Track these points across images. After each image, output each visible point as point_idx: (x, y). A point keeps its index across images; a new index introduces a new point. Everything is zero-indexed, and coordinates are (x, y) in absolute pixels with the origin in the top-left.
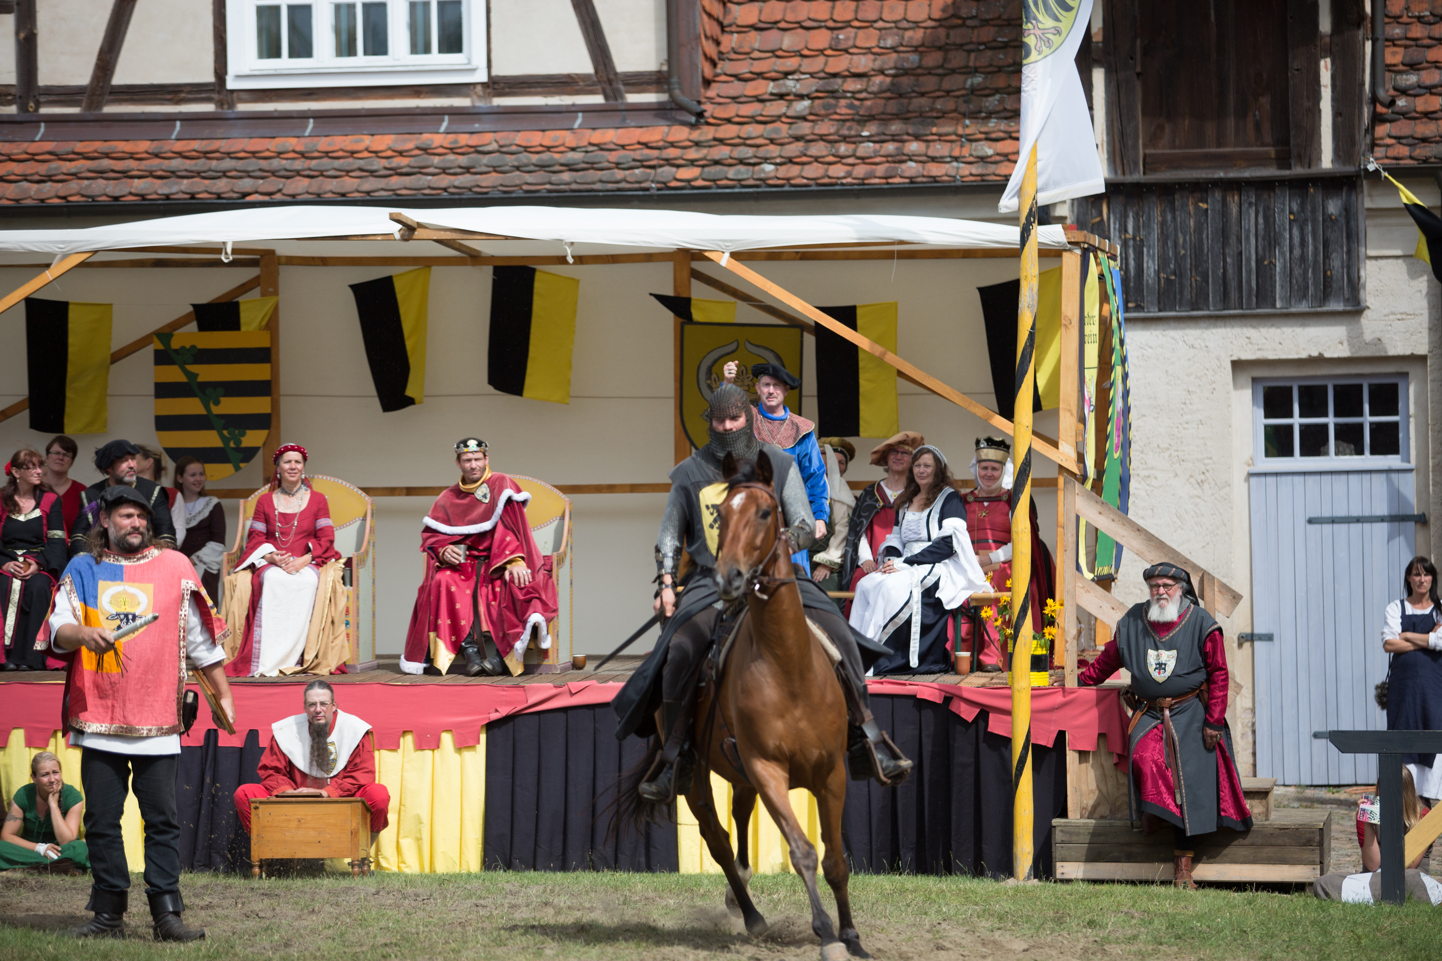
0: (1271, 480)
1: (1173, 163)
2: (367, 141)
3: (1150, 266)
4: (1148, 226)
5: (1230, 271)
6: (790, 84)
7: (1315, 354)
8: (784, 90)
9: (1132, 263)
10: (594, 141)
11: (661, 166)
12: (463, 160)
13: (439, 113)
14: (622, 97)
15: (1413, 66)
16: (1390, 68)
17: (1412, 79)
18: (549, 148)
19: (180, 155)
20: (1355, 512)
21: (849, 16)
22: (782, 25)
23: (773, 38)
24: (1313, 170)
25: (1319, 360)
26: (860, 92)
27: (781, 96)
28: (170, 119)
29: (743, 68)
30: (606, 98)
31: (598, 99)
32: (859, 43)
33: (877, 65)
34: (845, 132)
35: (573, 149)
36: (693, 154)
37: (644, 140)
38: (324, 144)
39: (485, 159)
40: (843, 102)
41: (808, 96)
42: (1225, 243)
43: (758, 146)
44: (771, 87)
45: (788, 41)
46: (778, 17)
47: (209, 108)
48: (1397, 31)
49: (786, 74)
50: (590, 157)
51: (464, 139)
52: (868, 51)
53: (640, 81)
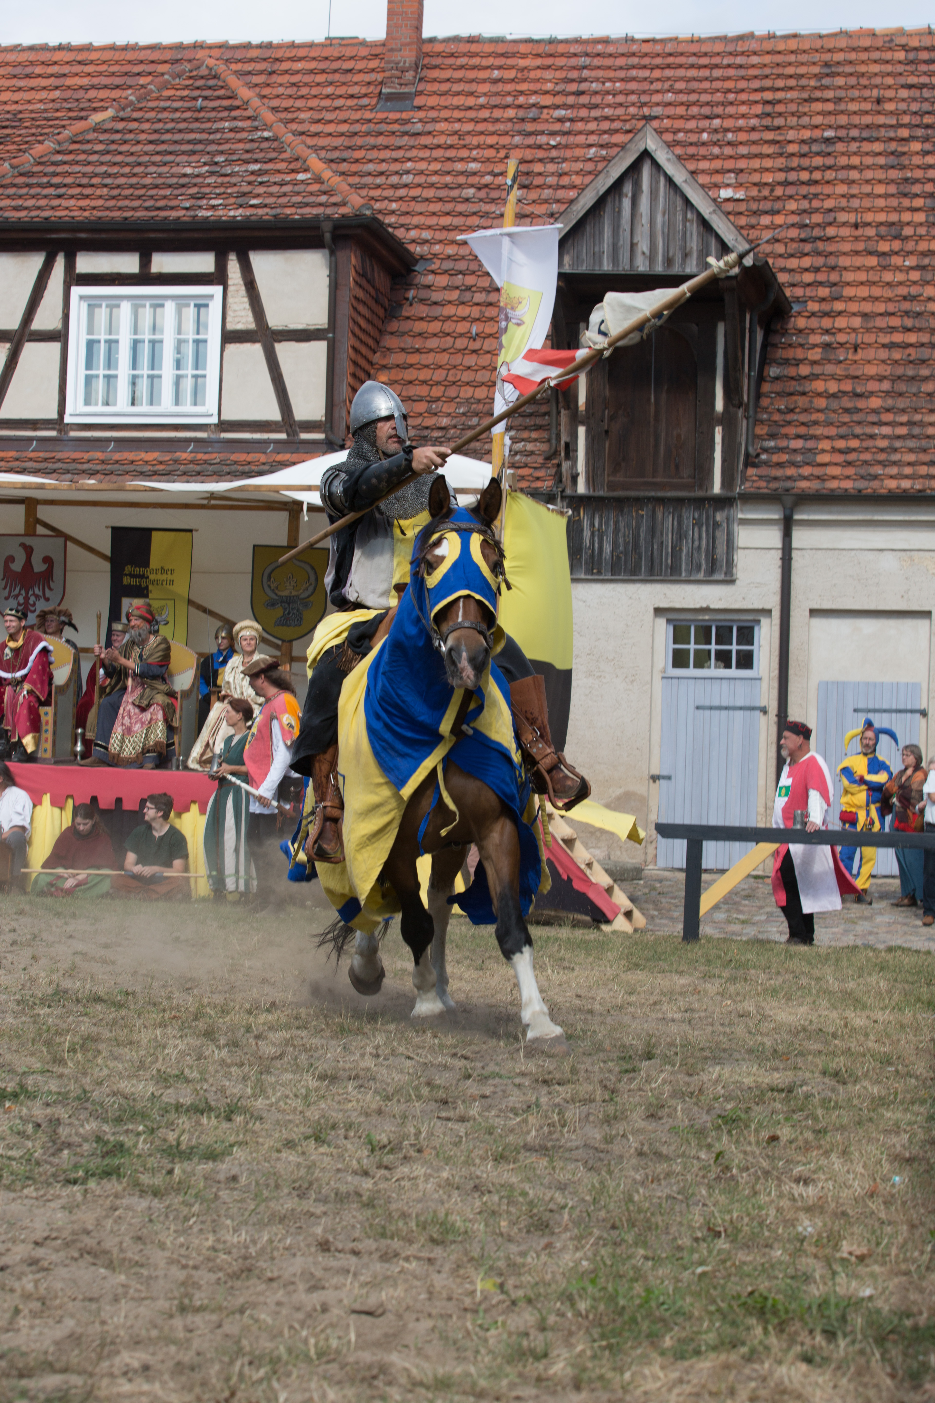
0: (675, 681)
1: (625, 487)
2: (143, 455)
3: (607, 548)
4: (607, 523)
5: (655, 553)
7: (704, 605)
9: (596, 545)
10: (277, 459)
12: (198, 468)
13: (189, 440)
14: (298, 435)
15: (772, 436)
16: (760, 437)
17: (772, 444)
18: (249, 463)
19: (31, 459)
20: (725, 703)
21: (439, 394)
24: (709, 493)
25: (707, 610)
28: (30, 439)
30: (288, 435)
31: (283, 436)
32: (444, 410)
33: (453, 423)
35: (264, 464)
38: (117, 456)
39: (211, 468)
42: (653, 537)
47: (53, 433)
48: (765, 416)
51: (200, 456)
52: (449, 415)
53: (309, 426)
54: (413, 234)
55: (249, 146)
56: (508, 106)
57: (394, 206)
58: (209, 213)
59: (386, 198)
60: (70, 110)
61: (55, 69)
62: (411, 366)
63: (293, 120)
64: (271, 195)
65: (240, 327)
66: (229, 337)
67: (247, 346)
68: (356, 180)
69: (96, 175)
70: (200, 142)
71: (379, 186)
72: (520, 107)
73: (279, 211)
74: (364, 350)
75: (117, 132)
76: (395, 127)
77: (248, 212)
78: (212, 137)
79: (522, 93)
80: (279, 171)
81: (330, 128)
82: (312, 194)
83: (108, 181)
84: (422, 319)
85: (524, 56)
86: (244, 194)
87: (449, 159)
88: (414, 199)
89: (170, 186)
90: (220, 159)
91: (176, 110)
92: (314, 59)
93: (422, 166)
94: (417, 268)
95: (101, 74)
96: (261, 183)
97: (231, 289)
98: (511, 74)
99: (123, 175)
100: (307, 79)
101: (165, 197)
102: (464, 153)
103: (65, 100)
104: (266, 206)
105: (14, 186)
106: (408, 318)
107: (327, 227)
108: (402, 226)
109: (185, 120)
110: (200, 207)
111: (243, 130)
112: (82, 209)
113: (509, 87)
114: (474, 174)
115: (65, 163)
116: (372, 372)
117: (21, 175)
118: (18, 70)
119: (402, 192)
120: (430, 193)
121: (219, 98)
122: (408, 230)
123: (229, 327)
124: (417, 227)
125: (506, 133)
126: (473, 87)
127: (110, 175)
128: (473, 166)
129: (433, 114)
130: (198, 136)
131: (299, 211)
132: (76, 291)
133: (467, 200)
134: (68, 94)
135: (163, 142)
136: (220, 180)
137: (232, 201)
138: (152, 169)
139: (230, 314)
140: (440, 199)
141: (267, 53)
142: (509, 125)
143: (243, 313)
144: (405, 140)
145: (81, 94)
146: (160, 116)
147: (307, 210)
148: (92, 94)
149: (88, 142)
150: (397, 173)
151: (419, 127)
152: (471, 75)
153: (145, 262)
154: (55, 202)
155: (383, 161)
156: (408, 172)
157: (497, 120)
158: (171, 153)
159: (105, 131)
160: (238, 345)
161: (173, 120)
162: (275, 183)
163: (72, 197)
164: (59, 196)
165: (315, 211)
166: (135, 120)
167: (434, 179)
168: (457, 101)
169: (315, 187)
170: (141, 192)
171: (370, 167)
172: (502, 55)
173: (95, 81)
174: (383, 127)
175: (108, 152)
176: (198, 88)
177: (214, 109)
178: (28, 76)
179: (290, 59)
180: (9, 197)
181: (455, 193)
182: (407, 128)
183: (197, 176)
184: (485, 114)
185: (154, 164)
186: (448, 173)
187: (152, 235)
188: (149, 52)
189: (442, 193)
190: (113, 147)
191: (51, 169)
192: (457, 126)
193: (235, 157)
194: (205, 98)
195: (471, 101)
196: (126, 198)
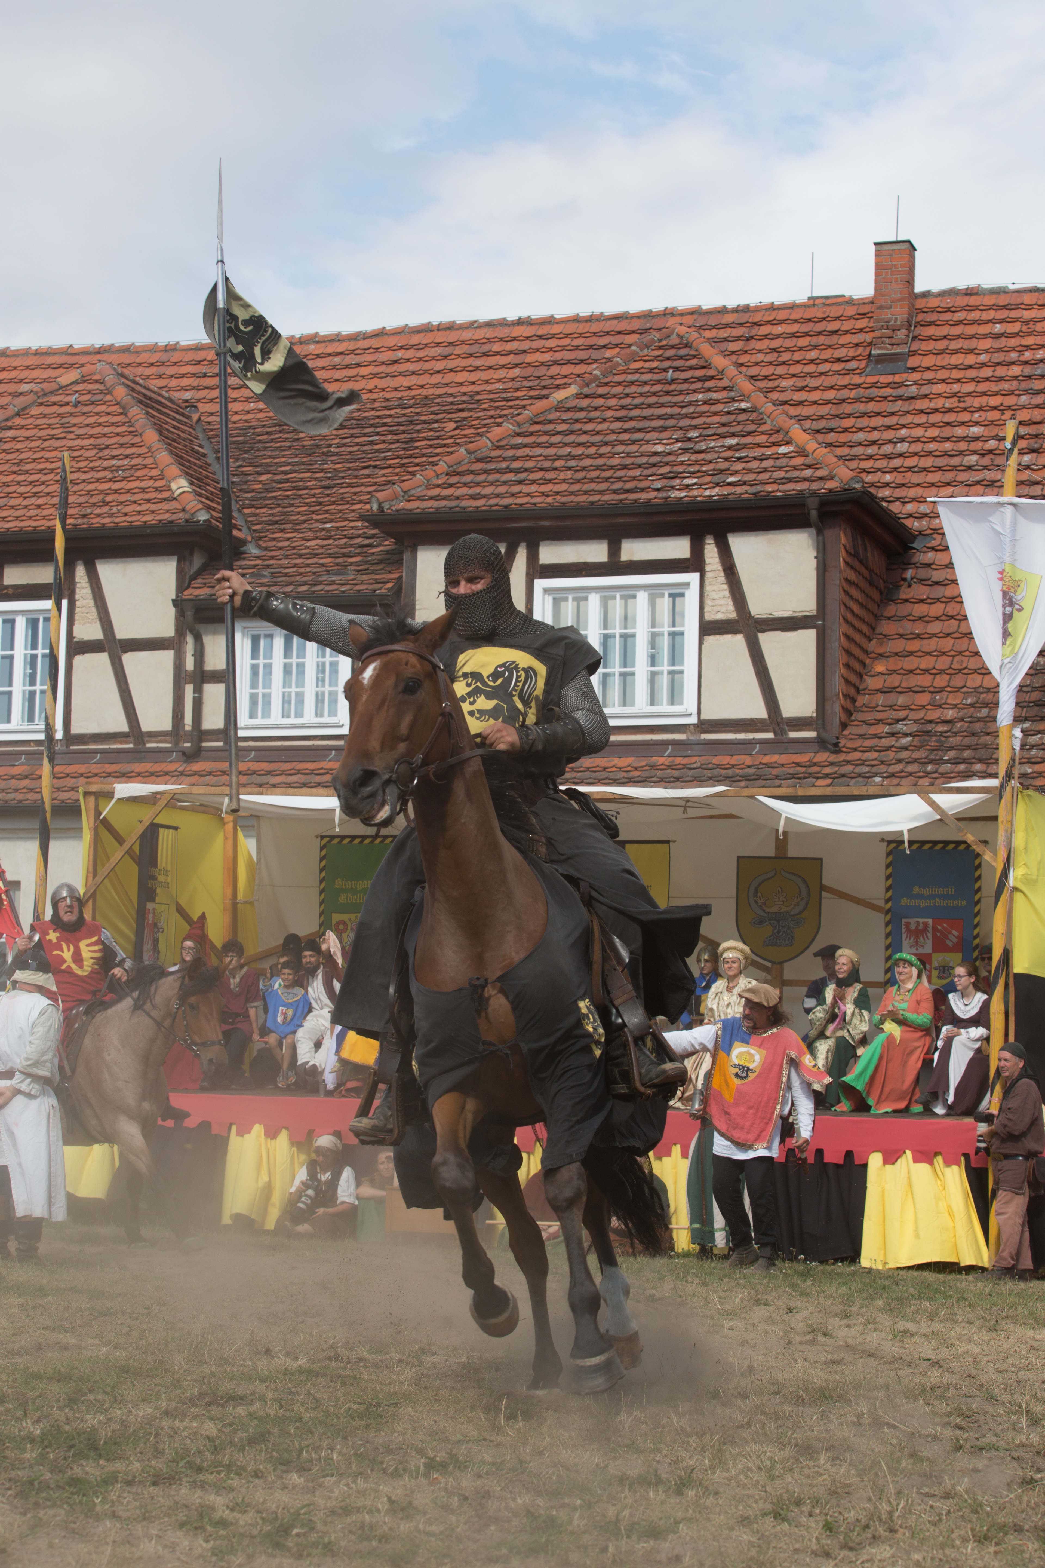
2: (616, 761)
6: (900, 726)
8: (895, 731)
10: (764, 761)
11: (805, 778)
12: (676, 773)
13: (666, 743)
14: (786, 734)
18: (733, 766)
21: (944, 684)
22: (899, 690)
23: (892, 698)
26: (946, 732)
27: (893, 734)
29: (869, 717)
30: (775, 734)
31: (770, 735)
32: (949, 701)
33: (960, 714)
34: (932, 757)
35: (749, 767)
36: (828, 770)
37: (796, 761)
39: (691, 773)
40: (934, 739)
41: (910, 735)
43: (873, 766)
44: (887, 729)
45: (901, 700)
46: (897, 684)
49: (898, 721)
50: (760, 772)
51: (679, 760)
52: (955, 706)
53: (799, 723)
54: (910, 507)
55: (724, 419)
56: (1013, 363)
57: (888, 478)
58: (683, 494)
59: (879, 470)
60: (531, 388)
61: (514, 345)
62: (911, 653)
63: (774, 389)
64: (750, 471)
65: (719, 616)
66: (708, 628)
67: (728, 637)
68: (844, 451)
69: (559, 457)
70: (671, 417)
71: (870, 457)
72: (1026, 363)
73: (759, 488)
74: (857, 637)
75: (582, 409)
76: (887, 391)
77: (726, 491)
78: (684, 411)
79: (1028, 347)
80: (758, 445)
81: (815, 396)
82: (795, 468)
83: (572, 463)
84: (922, 601)
85: (1029, 307)
86: (721, 472)
87: (948, 424)
88: (910, 469)
89: (640, 466)
90: (693, 434)
91: (645, 383)
92: (796, 321)
93: (918, 432)
94: (914, 545)
95: (563, 348)
96: (739, 459)
97: (708, 575)
98: (1015, 328)
99: (588, 456)
100: (789, 343)
101: (634, 478)
102: (965, 417)
103: (526, 378)
104: (744, 483)
105: (471, 472)
106: (906, 601)
107: (813, 503)
108: (898, 499)
109: (654, 394)
110: (673, 487)
111: (718, 401)
112: (544, 494)
113: (1013, 342)
114: (977, 439)
115: (525, 446)
116: (868, 661)
117: (479, 460)
118: (474, 349)
119: (896, 462)
120: (928, 462)
121: (691, 368)
122: (904, 503)
123: (708, 617)
124: (914, 500)
125: (1011, 393)
126: (973, 344)
127: (574, 457)
128: (975, 430)
129: (929, 375)
130: (669, 411)
131: (782, 487)
132: (540, 584)
133: (969, 468)
134: (529, 371)
135: (631, 419)
136: (694, 457)
137: (707, 479)
138: (620, 448)
139: (708, 602)
140: (939, 469)
141: (745, 318)
142: (1015, 383)
143: (722, 602)
144: (899, 405)
145: (542, 371)
146: (627, 391)
147: (790, 486)
148: (554, 370)
149: (550, 422)
150: (890, 441)
151: (913, 390)
152: (970, 330)
153: (614, 550)
154: (515, 489)
155: (875, 429)
156: (902, 440)
157: (1001, 379)
158: (640, 430)
159: (569, 409)
160: (718, 637)
161: (641, 394)
162: (754, 458)
163: (534, 482)
164: (520, 482)
165: (799, 487)
166: (600, 396)
167: (932, 446)
168: (955, 360)
169: (798, 461)
170: (608, 474)
171: (861, 436)
172: (1004, 307)
173: (558, 356)
174: (874, 392)
175: (572, 432)
176: (668, 359)
177: (686, 381)
178: (485, 354)
179: (769, 322)
180: (465, 485)
181: (955, 461)
182: (900, 391)
183: (669, 454)
184: (987, 372)
185: (622, 443)
186: (948, 439)
187: (621, 520)
188: (615, 322)
189: (941, 462)
190: (577, 426)
191: (510, 453)
192: (956, 387)
193: (710, 432)
194: (676, 369)
195: (971, 359)
196: (592, 480)
